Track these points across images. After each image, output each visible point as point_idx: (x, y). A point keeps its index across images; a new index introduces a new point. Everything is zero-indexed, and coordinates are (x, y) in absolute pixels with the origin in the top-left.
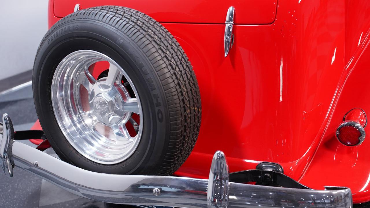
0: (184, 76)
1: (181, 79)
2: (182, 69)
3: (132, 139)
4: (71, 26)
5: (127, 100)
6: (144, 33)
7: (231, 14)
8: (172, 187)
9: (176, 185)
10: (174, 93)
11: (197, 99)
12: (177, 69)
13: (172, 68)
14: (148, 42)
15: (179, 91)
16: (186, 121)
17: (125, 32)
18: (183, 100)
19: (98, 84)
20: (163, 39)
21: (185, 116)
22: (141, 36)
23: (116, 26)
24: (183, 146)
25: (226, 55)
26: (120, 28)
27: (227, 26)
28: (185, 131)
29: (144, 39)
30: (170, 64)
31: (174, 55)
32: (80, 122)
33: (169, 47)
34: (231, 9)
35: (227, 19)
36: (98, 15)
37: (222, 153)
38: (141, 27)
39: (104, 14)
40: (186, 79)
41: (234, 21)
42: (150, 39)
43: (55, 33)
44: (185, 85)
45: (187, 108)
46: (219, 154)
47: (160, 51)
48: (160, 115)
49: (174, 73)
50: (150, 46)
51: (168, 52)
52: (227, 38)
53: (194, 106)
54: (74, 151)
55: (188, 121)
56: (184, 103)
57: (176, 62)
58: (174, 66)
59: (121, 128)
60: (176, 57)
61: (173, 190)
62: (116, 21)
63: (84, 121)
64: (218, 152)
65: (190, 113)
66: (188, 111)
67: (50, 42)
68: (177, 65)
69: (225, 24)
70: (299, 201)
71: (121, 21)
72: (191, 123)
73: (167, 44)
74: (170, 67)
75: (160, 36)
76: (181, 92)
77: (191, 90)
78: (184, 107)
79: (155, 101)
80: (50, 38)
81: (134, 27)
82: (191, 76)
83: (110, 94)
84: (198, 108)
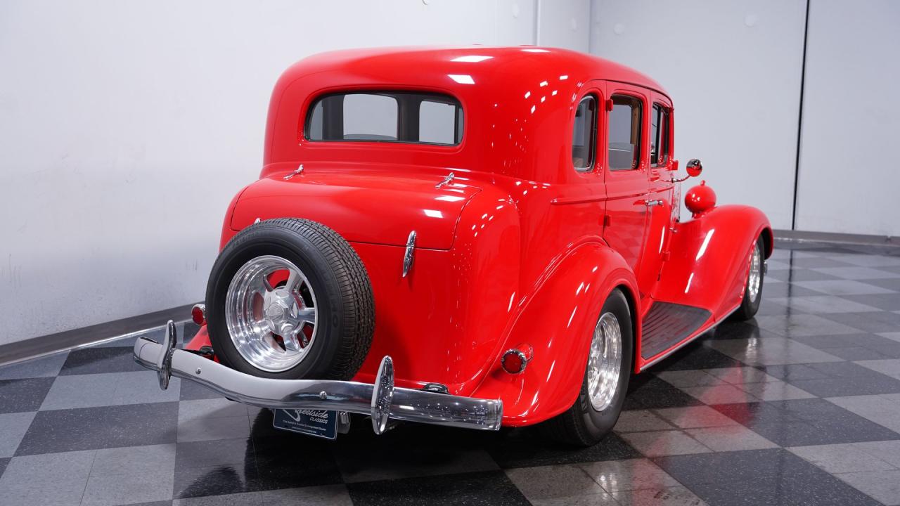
0: (362, 287)
1: (359, 289)
2: (360, 280)
3: (301, 350)
4: (259, 232)
5: (303, 308)
6: (329, 243)
7: (412, 238)
8: (337, 395)
9: (342, 393)
10: (351, 300)
11: (372, 312)
12: (356, 280)
13: (352, 277)
14: (331, 251)
15: (356, 299)
16: (359, 329)
17: (312, 240)
18: (359, 308)
19: (275, 291)
20: (346, 251)
21: (359, 325)
22: (326, 245)
23: (304, 235)
24: (353, 355)
25: (404, 275)
26: (307, 237)
27: (408, 248)
28: (358, 339)
29: (328, 248)
30: (350, 274)
31: (355, 266)
32: (249, 329)
33: (351, 259)
34: (413, 233)
35: (409, 242)
36: (287, 224)
37: (390, 358)
38: (327, 238)
39: (293, 223)
40: (363, 290)
41: (415, 244)
42: (334, 249)
43: (242, 238)
44: (362, 295)
45: (361, 317)
46: (387, 358)
47: (342, 261)
48: (335, 320)
49: (353, 283)
50: (333, 255)
51: (349, 263)
52: (406, 259)
53: (368, 317)
54: (241, 359)
55: (361, 330)
56: (359, 312)
57: (356, 273)
58: (354, 277)
59: (292, 338)
60: (356, 269)
61: (338, 399)
62: (303, 231)
63: (252, 328)
64: (387, 357)
65: (364, 324)
66: (362, 321)
67: (236, 246)
68: (356, 276)
69: (406, 246)
70: (463, 411)
71: (308, 231)
72: (363, 333)
73: (348, 256)
74: (349, 276)
75: (343, 248)
76: (358, 301)
77: (367, 301)
78: (359, 316)
79: (332, 306)
80: (236, 242)
81: (320, 237)
82: (368, 288)
83: (286, 302)
84: (372, 320)
